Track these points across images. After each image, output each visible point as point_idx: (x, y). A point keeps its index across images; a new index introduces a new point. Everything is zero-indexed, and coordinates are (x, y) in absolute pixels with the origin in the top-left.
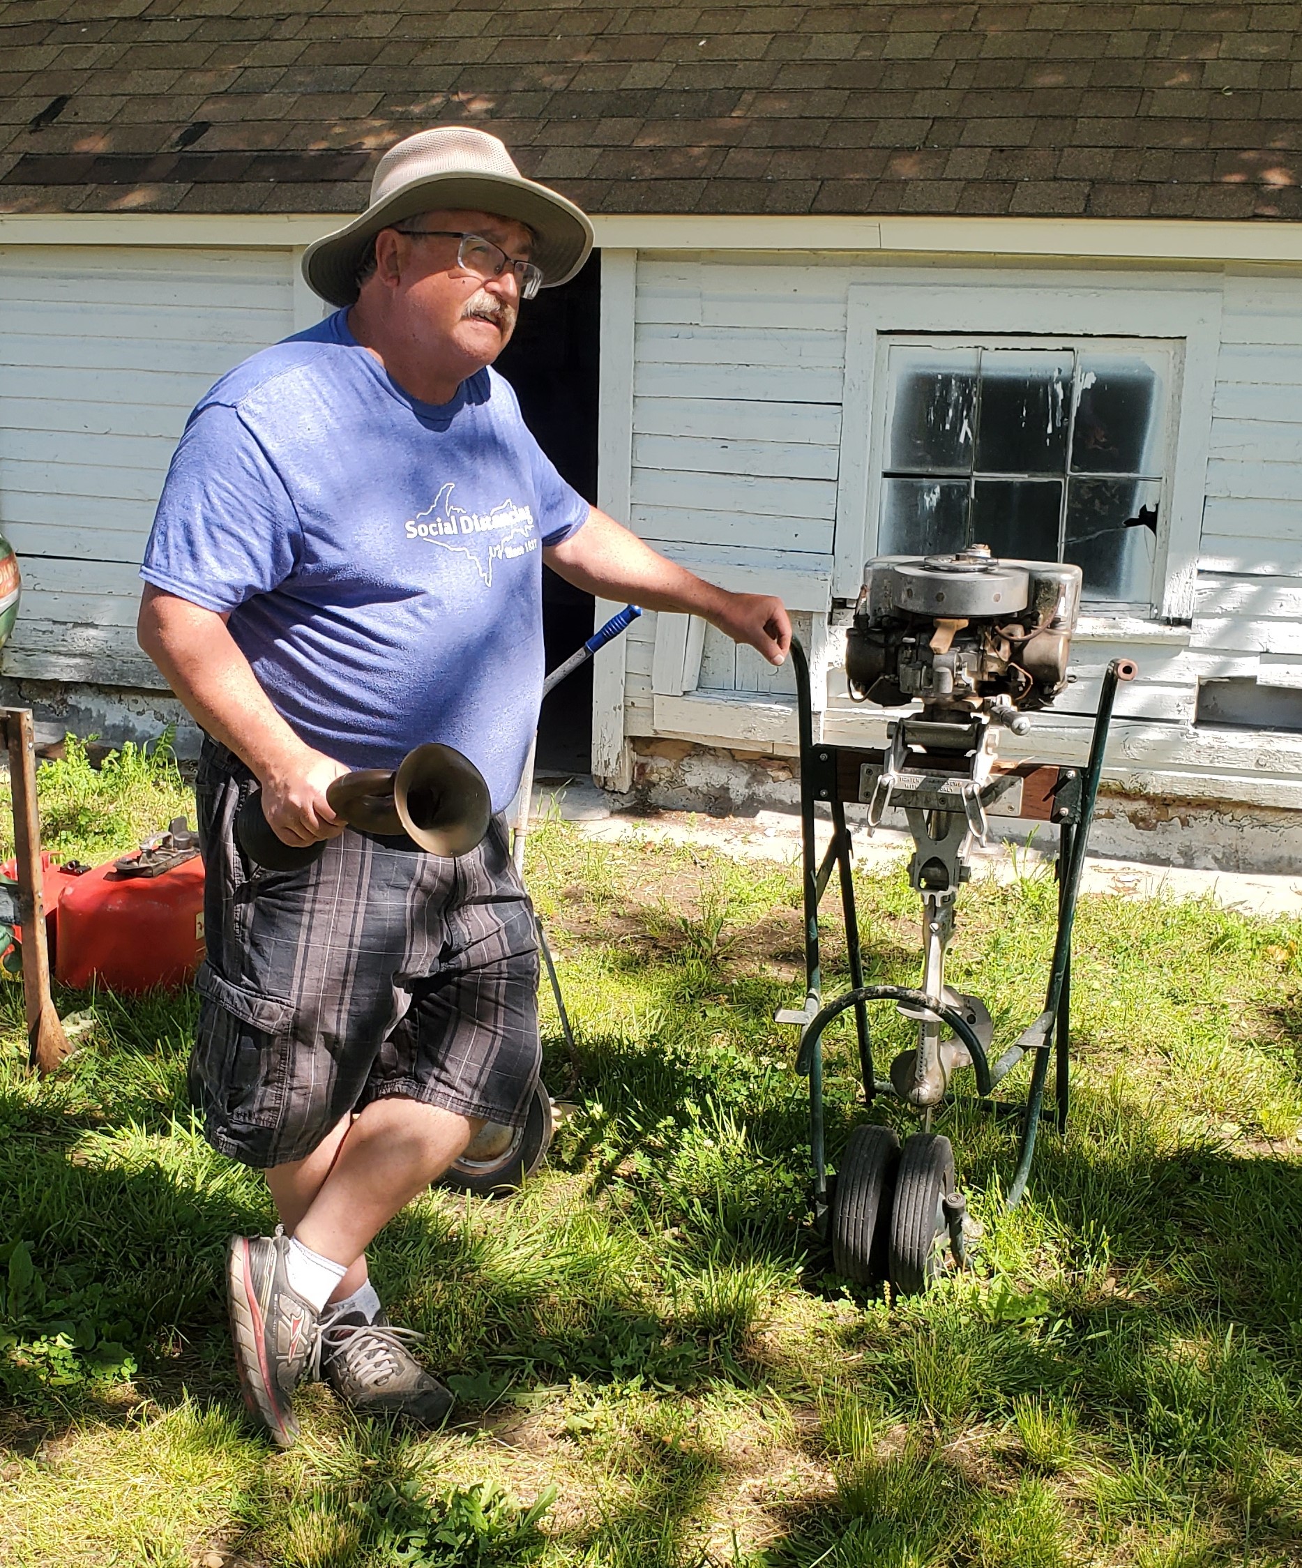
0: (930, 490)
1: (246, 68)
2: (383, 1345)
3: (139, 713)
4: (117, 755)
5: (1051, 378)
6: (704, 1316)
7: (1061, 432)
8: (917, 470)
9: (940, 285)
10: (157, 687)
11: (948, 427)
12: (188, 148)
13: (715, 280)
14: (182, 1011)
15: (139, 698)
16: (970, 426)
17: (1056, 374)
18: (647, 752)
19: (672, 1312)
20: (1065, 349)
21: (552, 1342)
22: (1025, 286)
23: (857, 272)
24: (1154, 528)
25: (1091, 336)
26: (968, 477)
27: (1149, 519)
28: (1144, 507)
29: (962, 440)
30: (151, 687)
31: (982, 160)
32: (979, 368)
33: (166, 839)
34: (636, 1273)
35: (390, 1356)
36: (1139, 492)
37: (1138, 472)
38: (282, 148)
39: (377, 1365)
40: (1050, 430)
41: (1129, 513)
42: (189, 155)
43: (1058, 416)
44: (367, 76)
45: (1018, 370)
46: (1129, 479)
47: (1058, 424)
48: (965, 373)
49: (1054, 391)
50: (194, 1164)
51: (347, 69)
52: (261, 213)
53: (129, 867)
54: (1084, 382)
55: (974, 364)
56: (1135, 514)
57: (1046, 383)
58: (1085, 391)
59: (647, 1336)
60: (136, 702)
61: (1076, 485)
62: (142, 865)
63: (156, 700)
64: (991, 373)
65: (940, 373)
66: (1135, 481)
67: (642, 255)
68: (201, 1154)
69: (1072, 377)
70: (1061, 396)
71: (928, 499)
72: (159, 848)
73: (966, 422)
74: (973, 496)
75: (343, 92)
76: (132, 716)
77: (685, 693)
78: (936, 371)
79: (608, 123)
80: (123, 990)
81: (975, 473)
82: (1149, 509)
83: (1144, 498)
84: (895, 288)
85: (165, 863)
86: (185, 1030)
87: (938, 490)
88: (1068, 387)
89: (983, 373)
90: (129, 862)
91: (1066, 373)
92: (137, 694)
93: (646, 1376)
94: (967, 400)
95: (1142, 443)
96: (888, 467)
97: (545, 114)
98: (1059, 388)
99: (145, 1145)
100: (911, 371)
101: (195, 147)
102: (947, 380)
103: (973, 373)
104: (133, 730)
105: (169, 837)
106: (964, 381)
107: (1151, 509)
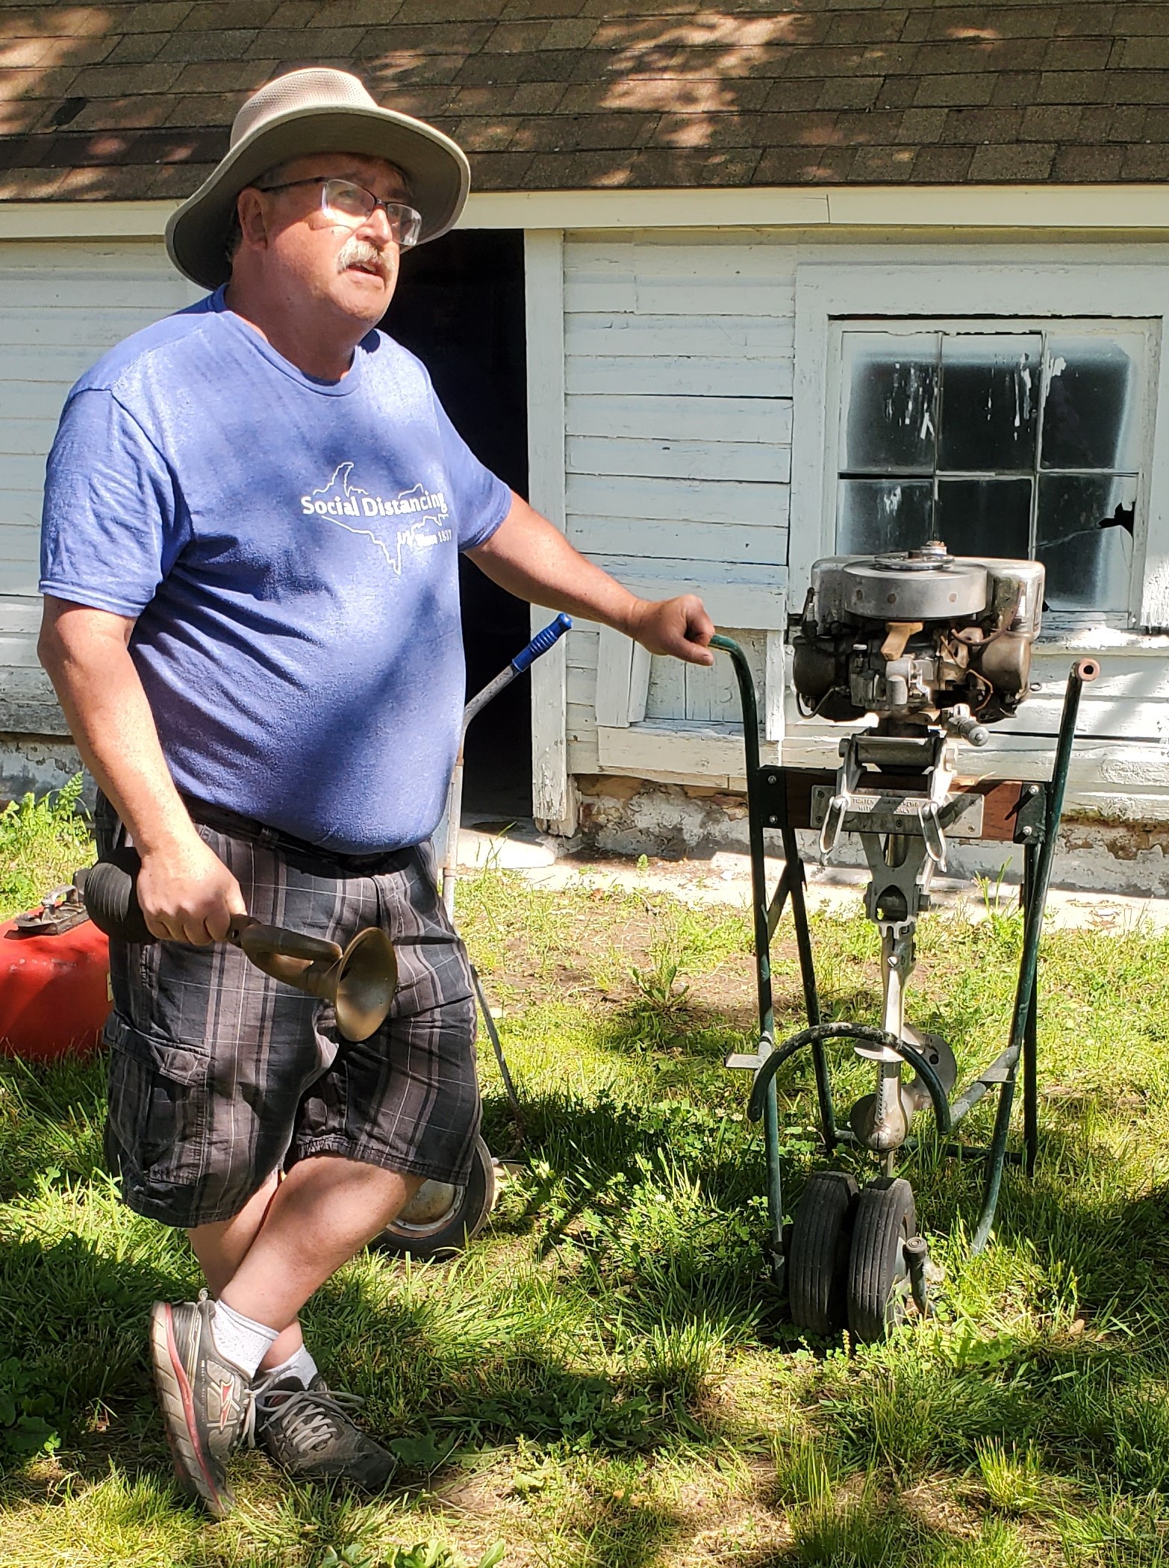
0: (891, 492)
1: (124, 35)
2: (321, 1410)
3: (38, 762)
4: (17, 807)
5: (1018, 364)
6: (656, 1372)
7: (1029, 425)
8: (875, 470)
9: (897, 263)
10: (58, 733)
11: (907, 421)
12: (65, 127)
13: (651, 263)
14: (96, 1077)
15: (37, 745)
16: (932, 420)
17: (1023, 360)
18: (593, 791)
19: (624, 1369)
20: (1032, 333)
21: (498, 1402)
22: (987, 263)
23: (804, 251)
24: (1130, 530)
25: (1060, 317)
26: (931, 477)
27: (1125, 519)
28: (1120, 506)
29: (923, 435)
30: (50, 733)
31: (937, 121)
32: (940, 356)
33: (70, 894)
34: (586, 1332)
35: (328, 1421)
36: (1114, 489)
37: (1112, 467)
38: (167, 125)
39: (315, 1430)
40: (1017, 423)
41: (1102, 513)
42: (64, 135)
43: (1027, 407)
44: (260, 41)
45: (980, 356)
46: (1103, 475)
47: (1027, 416)
48: (924, 361)
49: (1021, 381)
50: (115, 1235)
51: (237, 33)
52: (148, 199)
53: (30, 924)
54: (1052, 369)
55: (934, 351)
56: (1110, 514)
57: (1012, 371)
58: (1054, 379)
59: (597, 1393)
60: (35, 750)
61: (1047, 482)
62: (45, 922)
63: (56, 748)
64: (952, 361)
65: (897, 361)
66: (1108, 479)
67: (569, 236)
68: (122, 1224)
69: (1041, 364)
70: (1029, 385)
71: (888, 502)
72: (63, 904)
73: (927, 416)
74: (936, 497)
75: (234, 60)
76: (31, 765)
77: (632, 724)
78: (896, 360)
79: (527, 91)
80: (32, 1056)
81: (938, 472)
82: (1125, 509)
83: (1120, 495)
84: (847, 268)
85: (71, 919)
86: (100, 1097)
87: (898, 491)
88: (1036, 374)
89: (945, 361)
90: (31, 919)
91: (1033, 359)
92: (36, 741)
93: (596, 1432)
94: (928, 390)
95: (1116, 435)
96: (844, 468)
97: (458, 80)
98: (1026, 375)
99: (62, 1217)
100: (868, 360)
101: (72, 126)
102: (905, 370)
103: (932, 361)
104: (33, 781)
105: (73, 891)
106: (925, 371)
107: (1126, 507)
